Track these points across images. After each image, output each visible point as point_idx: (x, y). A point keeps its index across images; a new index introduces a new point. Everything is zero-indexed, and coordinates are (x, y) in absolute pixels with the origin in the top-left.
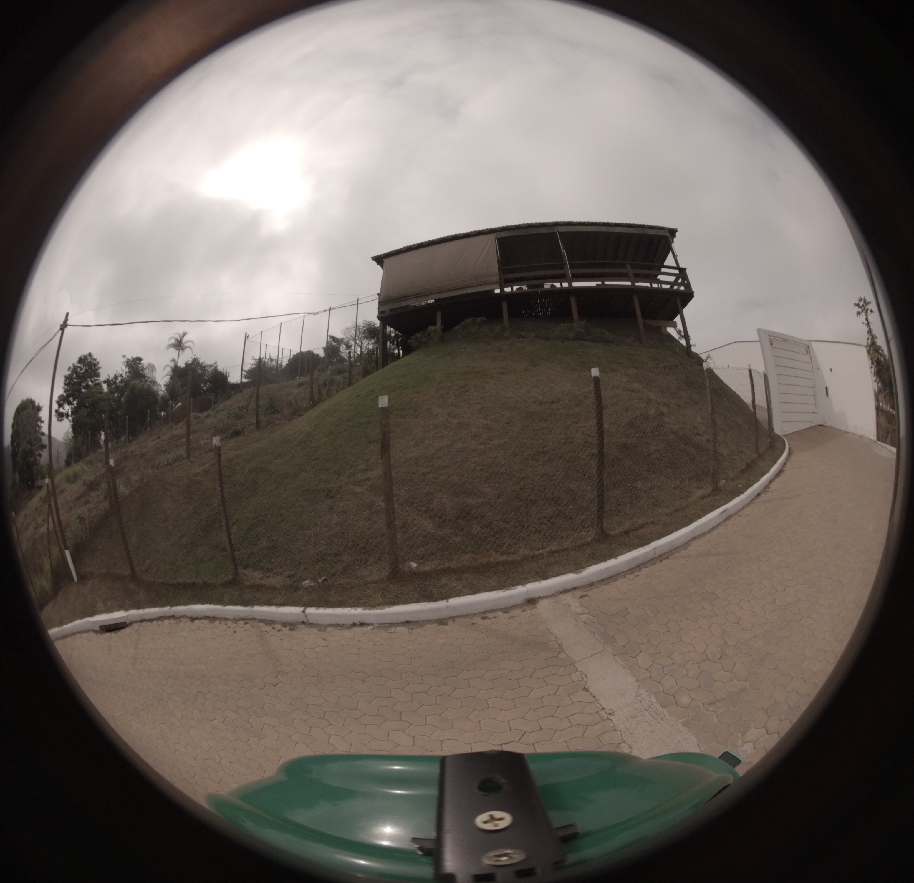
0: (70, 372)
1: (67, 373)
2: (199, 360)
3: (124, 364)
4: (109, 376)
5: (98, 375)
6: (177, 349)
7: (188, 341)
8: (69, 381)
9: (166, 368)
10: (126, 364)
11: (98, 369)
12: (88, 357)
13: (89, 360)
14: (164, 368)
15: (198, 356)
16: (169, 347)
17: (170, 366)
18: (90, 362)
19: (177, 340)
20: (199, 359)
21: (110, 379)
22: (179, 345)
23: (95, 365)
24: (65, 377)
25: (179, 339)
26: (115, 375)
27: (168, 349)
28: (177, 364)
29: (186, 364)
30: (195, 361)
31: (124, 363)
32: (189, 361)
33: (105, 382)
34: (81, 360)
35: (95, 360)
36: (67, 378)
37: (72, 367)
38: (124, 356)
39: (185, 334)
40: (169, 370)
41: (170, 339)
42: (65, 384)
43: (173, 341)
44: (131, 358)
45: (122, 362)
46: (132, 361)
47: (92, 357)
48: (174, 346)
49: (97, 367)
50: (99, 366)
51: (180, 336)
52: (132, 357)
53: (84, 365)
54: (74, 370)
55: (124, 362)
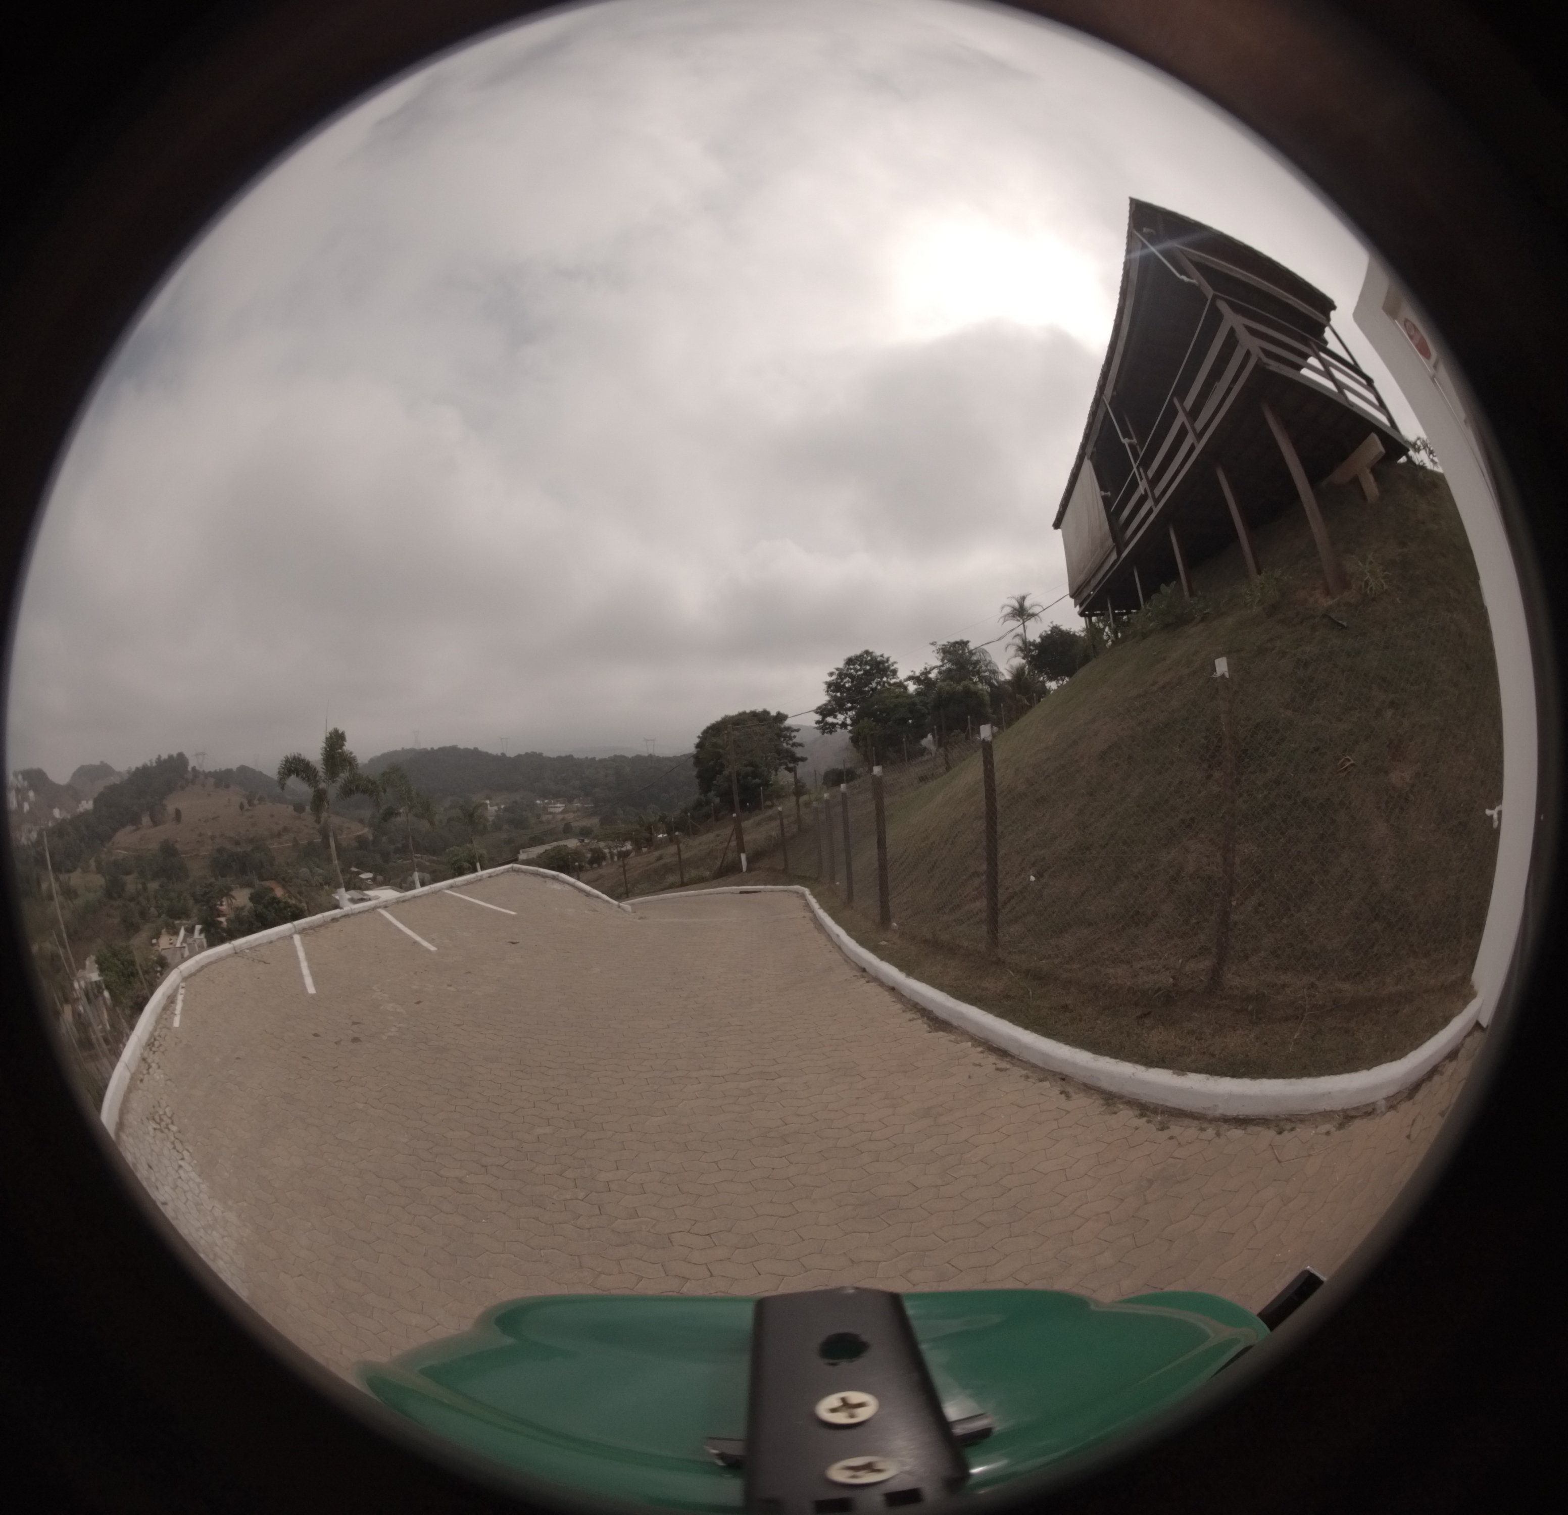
0: (834, 677)
1: (829, 679)
2: (1061, 627)
3: (938, 653)
4: (912, 671)
5: (894, 672)
6: (1019, 621)
7: (1033, 606)
8: (833, 687)
9: (1009, 648)
10: (940, 651)
11: (888, 667)
12: (865, 655)
13: (869, 658)
14: (1007, 648)
15: (1057, 622)
16: (1006, 618)
17: (1013, 644)
18: (870, 660)
19: (1014, 609)
20: (1059, 626)
21: (917, 674)
22: (1021, 612)
23: (882, 662)
24: (826, 683)
25: (1017, 605)
26: (926, 669)
27: (1004, 621)
28: (1026, 638)
29: (1041, 637)
30: (1056, 630)
31: (936, 652)
32: (1046, 631)
33: (906, 680)
34: (850, 661)
35: (882, 656)
36: (829, 685)
37: (837, 672)
38: (933, 644)
39: (1023, 598)
40: (1012, 650)
41: (1003, 608)
42: (827, 691)
43: (1008, 610)
44: (946, 643)
45: (933, 651)
46: (951, 647)
47: (874, 654)
48: (1014, 617)
49: (886, 664)
50: (890, 663)
51: (1018, 601)
52: (949, 642)
53: (860, 665)
54: (841, 674)
55: (937, 650)
